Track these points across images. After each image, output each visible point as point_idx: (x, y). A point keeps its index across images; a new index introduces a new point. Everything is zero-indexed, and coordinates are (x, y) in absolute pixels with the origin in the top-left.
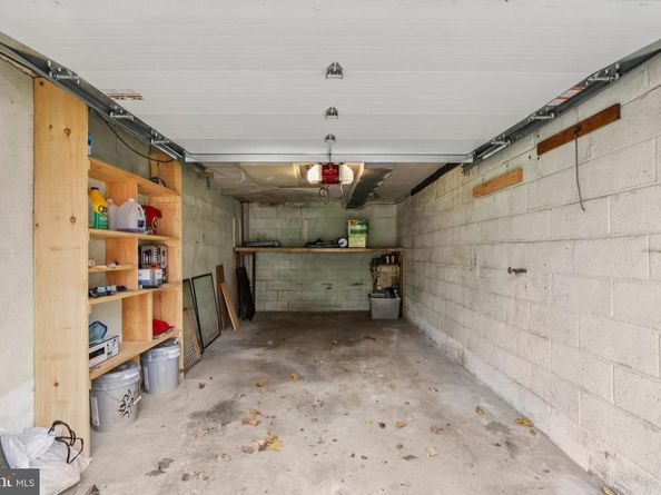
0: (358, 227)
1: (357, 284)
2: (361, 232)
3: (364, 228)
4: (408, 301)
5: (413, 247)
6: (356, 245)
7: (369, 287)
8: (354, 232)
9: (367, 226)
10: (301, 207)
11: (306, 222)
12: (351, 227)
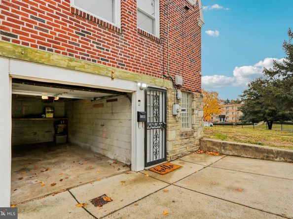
0: (50, 110)
1: (48, 132)
2: (51, 112)
3: (53, 110)
4: (70, 136)
5: (72, 118)
6: (49, 117)
7: (53, 132)
8: (48, 112)
9: (54, 110)
10: (21, 101)
11: (24, 107)
12: (47, 110)
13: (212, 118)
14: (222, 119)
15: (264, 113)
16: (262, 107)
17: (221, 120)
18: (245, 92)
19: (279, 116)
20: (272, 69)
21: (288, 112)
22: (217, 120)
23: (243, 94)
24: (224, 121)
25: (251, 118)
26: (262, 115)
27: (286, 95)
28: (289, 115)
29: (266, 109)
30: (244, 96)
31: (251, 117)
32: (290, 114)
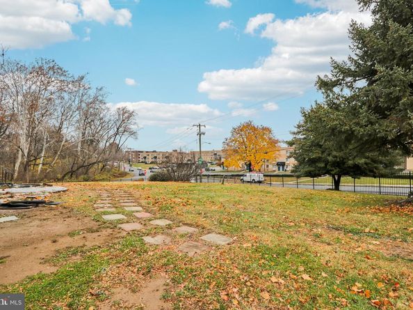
13: (268, 166)
14: (281, 168)
15: (327, 162)
16: (323, 152)
17: (279, 170)
18: (299, 127)
19: (349, 167)
20: (330, 76)
21: (363, 161)
22: (274, 169)
23: (296, 130)
24: (283, 170)
25: (307, 170)
26: (323, 165)
27: (350, 126)
28: (365, 166)
29: (329, 155)
30: (299, 132)
31: (307, 168)
32: (366, 163)
